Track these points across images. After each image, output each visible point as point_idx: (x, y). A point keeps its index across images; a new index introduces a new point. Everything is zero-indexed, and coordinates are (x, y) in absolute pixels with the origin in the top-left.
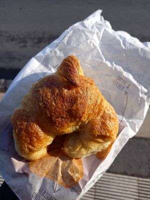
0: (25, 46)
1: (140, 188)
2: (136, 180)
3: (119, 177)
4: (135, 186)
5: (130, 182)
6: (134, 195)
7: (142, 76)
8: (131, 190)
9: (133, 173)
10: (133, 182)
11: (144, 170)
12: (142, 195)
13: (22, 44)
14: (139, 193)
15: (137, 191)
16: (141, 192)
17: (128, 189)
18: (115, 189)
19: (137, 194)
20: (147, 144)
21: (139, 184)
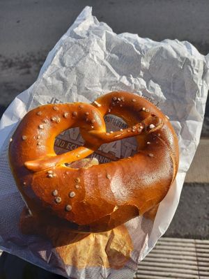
0: (28, 73)
1: (199, 254)
2: (193, 243)
3: (168, 241)
4: (191, 251)
5: (184, 247)
6: (191, 265)
7: (172, 85)
8: (186, 257)
9: (187, 233)
10: (189, 247)
11: (203, 229)
12: (202, 263)
13: (23, 71)
14: (198, 261)
15: (195, 258)
16: (200, 259)
17: (181, 257)
18: (164, 258)
19: (196, 263)
20: (204, 192)
21: (196, 248)
